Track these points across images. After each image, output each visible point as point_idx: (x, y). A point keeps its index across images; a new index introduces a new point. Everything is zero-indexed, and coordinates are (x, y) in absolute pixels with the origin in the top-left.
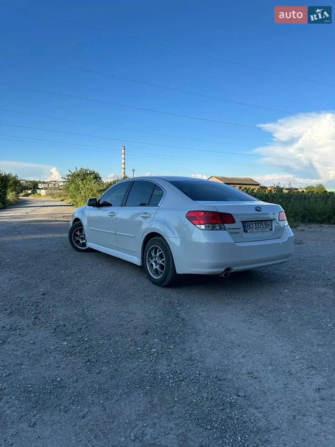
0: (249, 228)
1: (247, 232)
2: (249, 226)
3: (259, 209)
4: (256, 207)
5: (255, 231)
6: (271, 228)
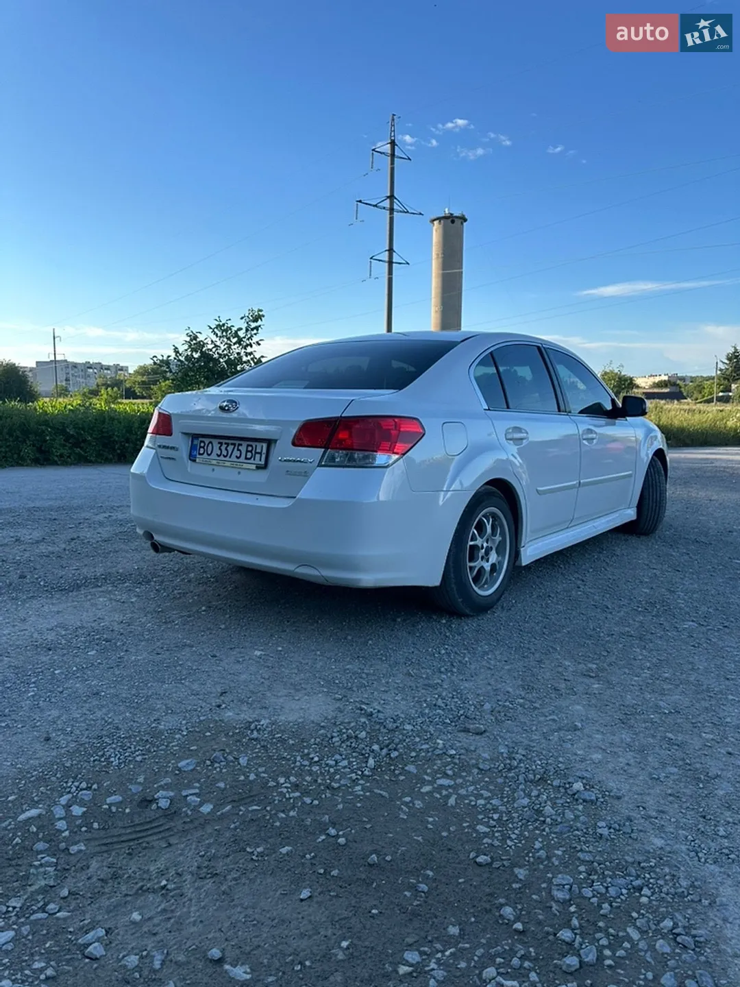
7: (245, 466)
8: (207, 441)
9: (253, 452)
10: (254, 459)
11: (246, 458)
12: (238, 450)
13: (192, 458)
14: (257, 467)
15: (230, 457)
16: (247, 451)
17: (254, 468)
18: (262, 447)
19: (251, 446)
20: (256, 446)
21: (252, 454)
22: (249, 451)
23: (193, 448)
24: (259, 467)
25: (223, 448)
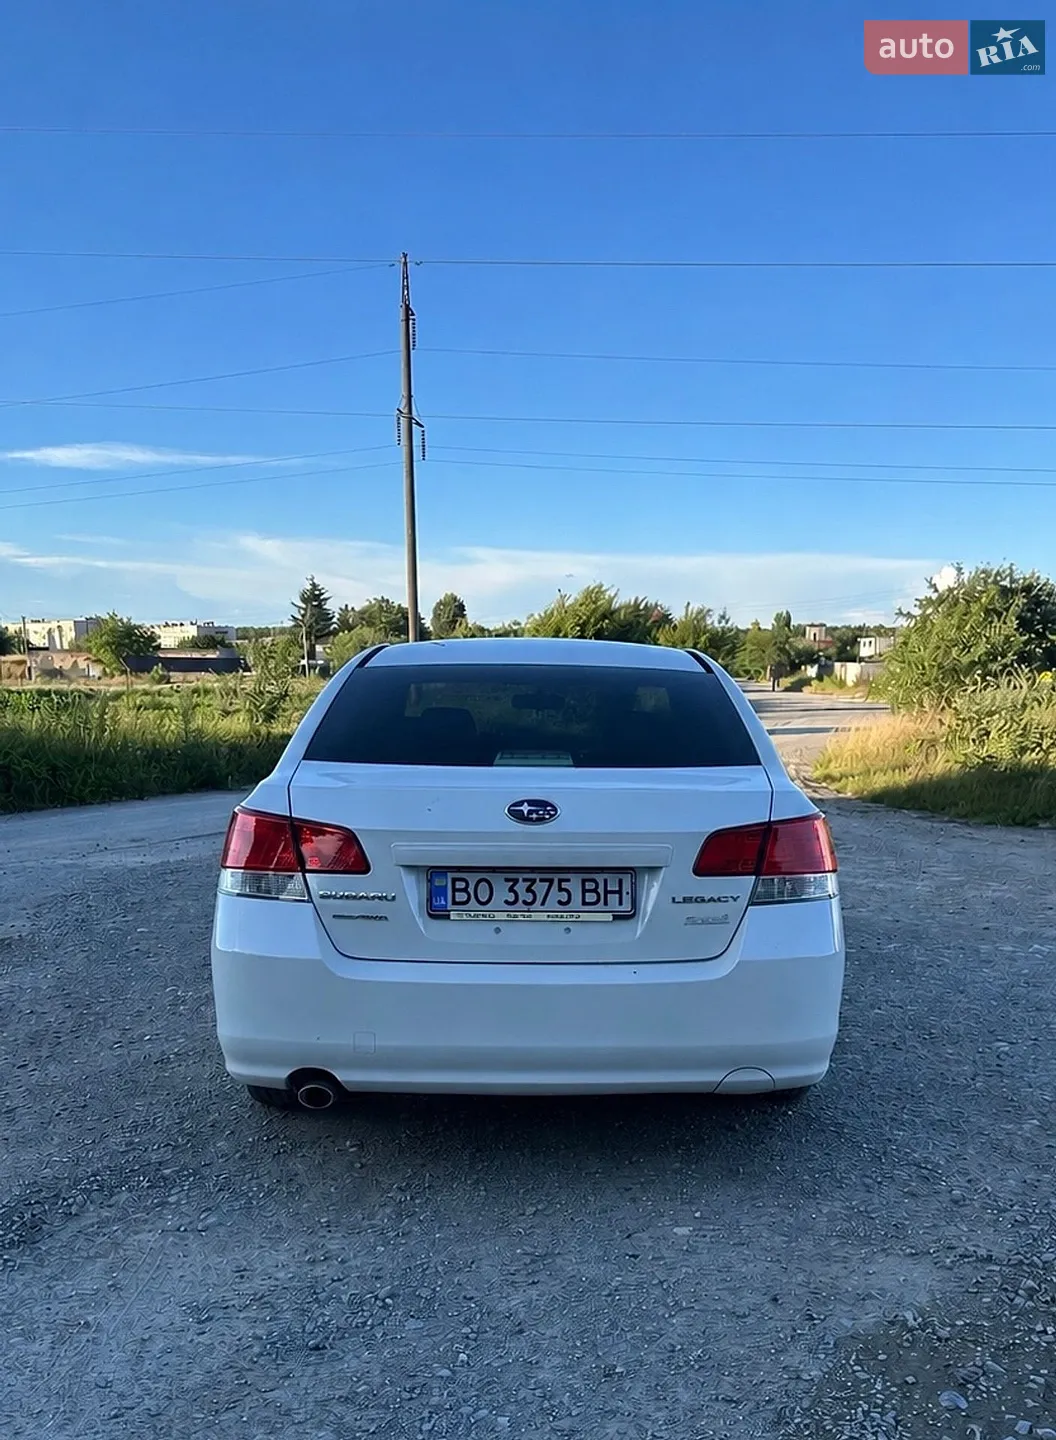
0: (461, 897)
1: (448, 917)
2: (465, 890)
3: (530, 812)
4: (521, 803)
5: (503, 916)
6: (627, 907)
7: (584, 917)
8: (472, 879)
9: (601, 890)
10: (606, 903)
11: (584, 903)
12: (561, 889)
13: (437, 913)
14: (616, 918)
15: (543, 904)
16: (584, 891)
17: (611, 919)
18: (621, 882)
19: (594, 881)
20: (606, 881)
21: (598, 895)
22: (590, 891)
23: (433, 893)
24: (618, 917)
25: (521, 887)
